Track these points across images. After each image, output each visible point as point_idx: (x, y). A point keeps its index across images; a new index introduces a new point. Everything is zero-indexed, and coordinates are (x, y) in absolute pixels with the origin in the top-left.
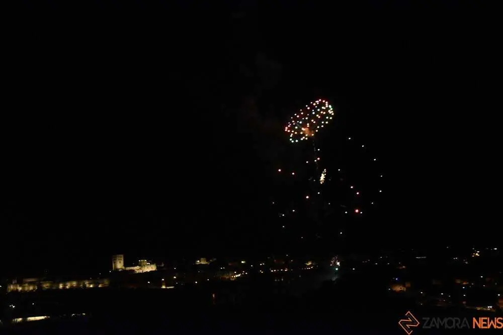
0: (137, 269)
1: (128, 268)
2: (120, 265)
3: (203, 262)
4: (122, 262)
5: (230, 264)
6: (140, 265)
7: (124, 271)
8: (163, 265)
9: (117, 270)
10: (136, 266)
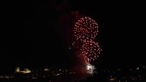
0: (24, 72)
1: (21, 72)
2: (18, 70)
3: (47, 70)
4: (19, 69)
5: (56, 71)
6: (25, 71)
7: (19, 73)
8: (33, 71)
9: (17, 72)
10: (24, 71)
